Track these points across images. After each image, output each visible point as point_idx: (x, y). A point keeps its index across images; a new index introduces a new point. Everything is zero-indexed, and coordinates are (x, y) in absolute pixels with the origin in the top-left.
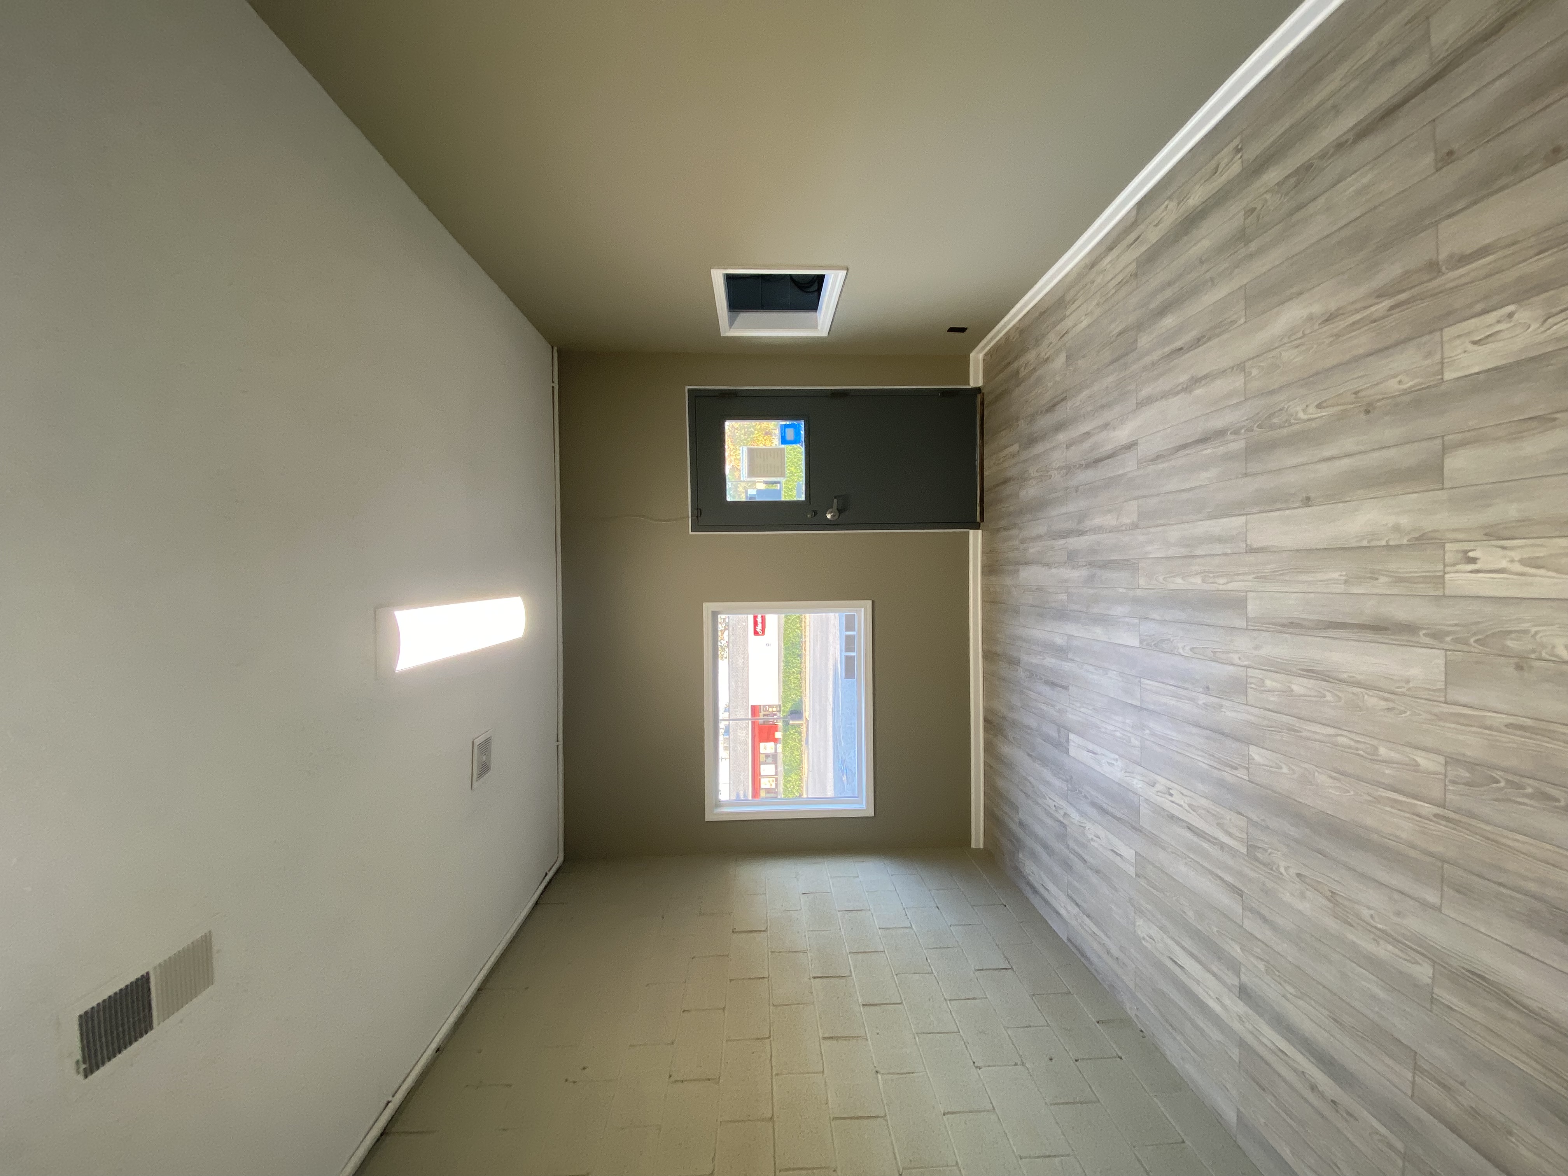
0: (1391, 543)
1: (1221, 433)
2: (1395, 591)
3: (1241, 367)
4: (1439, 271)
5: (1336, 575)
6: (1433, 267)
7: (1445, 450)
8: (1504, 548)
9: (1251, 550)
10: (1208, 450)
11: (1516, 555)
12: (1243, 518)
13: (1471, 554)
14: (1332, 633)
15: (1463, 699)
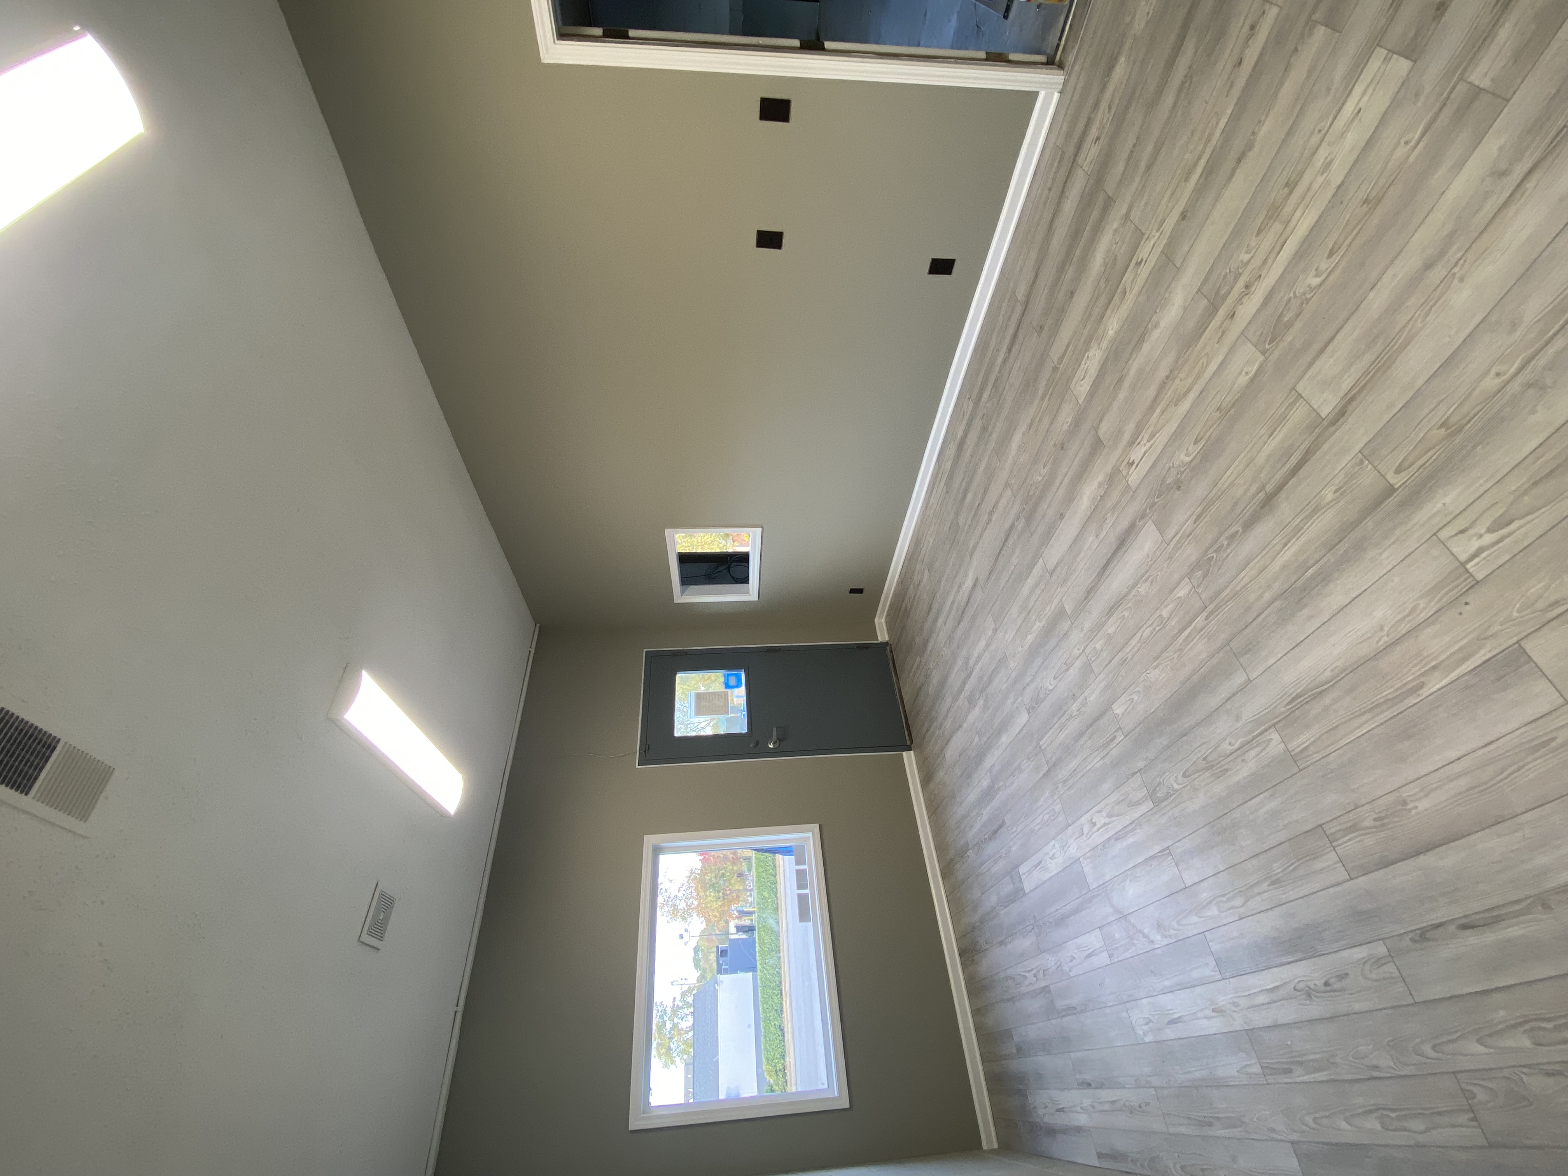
0: (1102, 494)
1: (1012, 526)
2: (1116, 514)
3: (1007, 485)
4: (1058, 368)
5: (1091, 539)
6: (1055, 369)
7: (1096, 429)
8: (1139, 444)
9: (1052, 573)
10: (1011, 542)
11: (1144, 441)
12: (1041, 559)
13: (1130, 462)
14: (1107, 572)
15: (1172, 533)
